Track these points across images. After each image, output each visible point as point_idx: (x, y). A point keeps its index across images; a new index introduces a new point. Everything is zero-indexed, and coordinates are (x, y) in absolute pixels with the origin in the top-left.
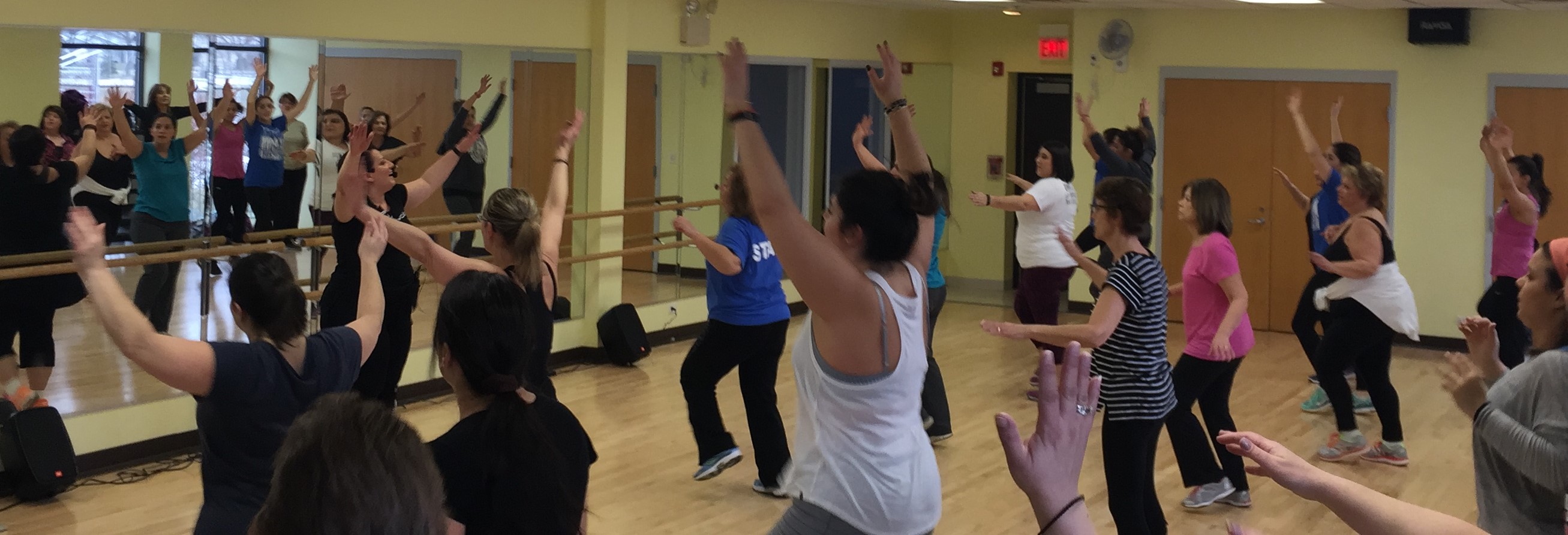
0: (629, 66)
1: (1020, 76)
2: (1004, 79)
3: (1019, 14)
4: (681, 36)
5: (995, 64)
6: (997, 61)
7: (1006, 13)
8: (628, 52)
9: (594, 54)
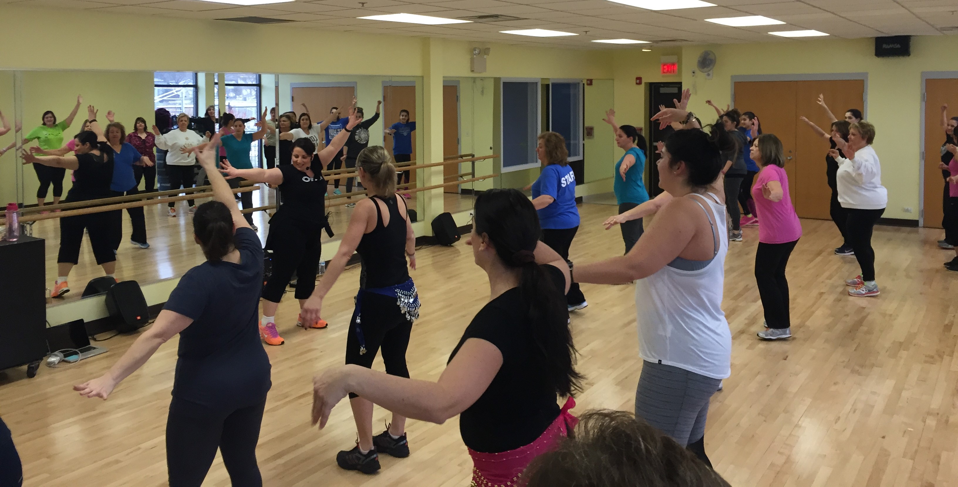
0: (444, 85)
1: (651, 84)
2: (643, 86)
3: (650, 50)
4: (471, 68)
5: (637, 78)
6: (638, 76)
7: (643, 50)
8: (444, 77)
9: (425, 79)
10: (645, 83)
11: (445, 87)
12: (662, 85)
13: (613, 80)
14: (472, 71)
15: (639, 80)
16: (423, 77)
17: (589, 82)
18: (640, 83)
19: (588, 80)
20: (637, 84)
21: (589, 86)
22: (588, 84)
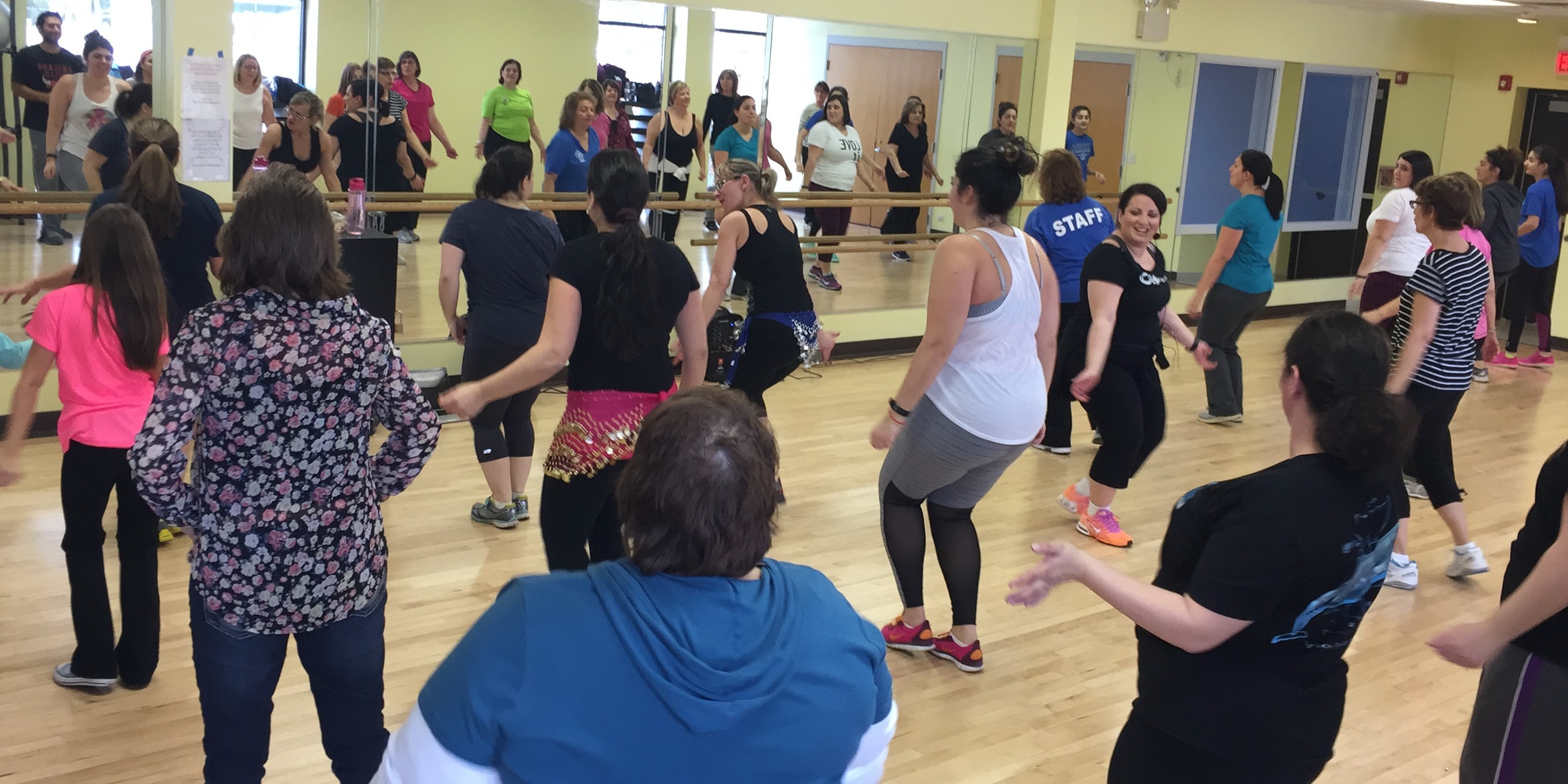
0: (1075, 61)
1: (1532, 92)
2: (1511, 95)
3: (1535, 22)
4: (1137, 31)
5: (1502, 78)
6: (1506, 74)
7: (1520, 20)
8: (1077, 44)
9: (1041, 46)
10: (1519, 89)
11: (1078, 64)
12: (1555, 96)
13: (1453, 77)
14: (1139, 37)
15: (1506, 84)
16: (1037, 41)
17: (1400, 78)
18: (1508, 88)
19: (1398, 73)
20: (1500, 88)
21: (1397, 86)
22: (1397, 82)
